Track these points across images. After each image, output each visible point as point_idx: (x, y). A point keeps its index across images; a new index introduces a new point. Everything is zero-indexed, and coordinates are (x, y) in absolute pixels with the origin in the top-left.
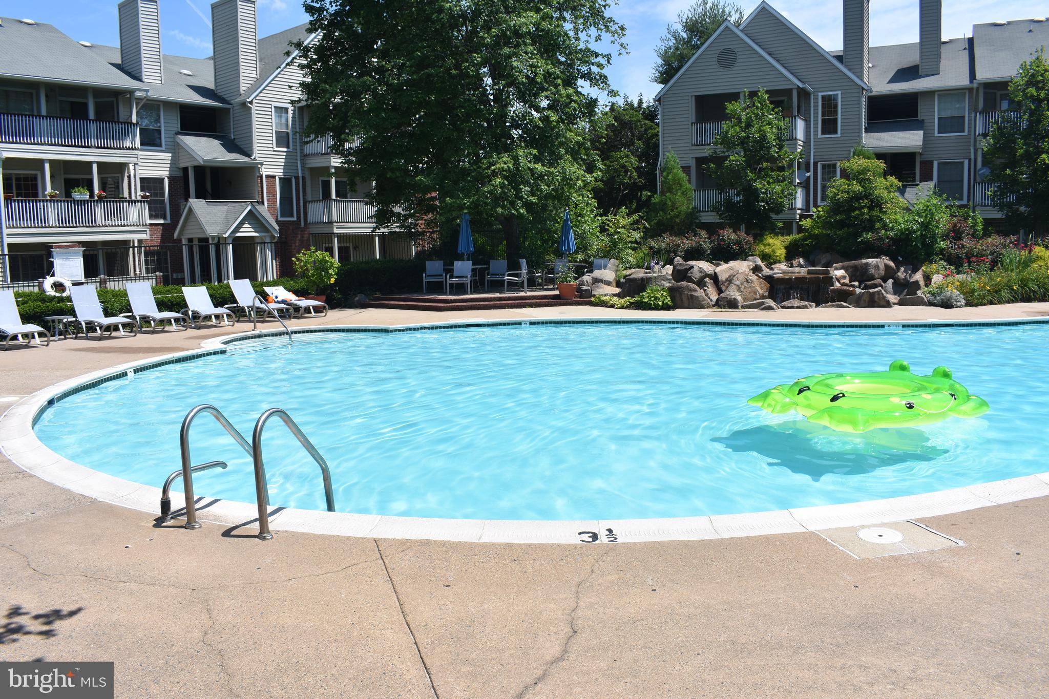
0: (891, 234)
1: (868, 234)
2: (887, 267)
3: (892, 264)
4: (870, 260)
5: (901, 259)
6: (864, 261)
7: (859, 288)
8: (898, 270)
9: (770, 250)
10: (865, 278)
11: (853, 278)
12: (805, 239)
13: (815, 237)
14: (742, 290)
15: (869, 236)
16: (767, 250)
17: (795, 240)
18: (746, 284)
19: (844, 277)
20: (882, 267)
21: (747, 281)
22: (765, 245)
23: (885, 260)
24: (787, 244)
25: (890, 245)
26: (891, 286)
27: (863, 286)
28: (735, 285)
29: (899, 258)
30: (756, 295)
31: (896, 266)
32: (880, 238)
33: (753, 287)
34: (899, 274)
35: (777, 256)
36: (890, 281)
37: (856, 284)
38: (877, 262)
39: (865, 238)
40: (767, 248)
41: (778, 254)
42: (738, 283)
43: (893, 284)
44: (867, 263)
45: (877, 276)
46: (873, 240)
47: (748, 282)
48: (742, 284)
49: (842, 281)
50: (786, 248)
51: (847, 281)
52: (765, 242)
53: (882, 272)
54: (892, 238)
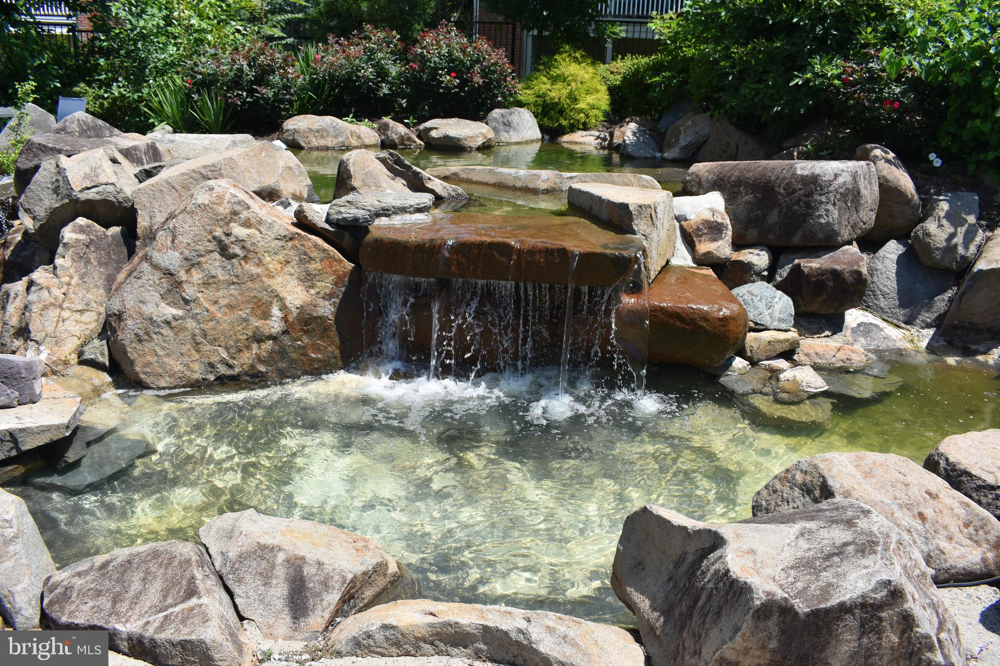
0: (916, 64)
1: (830, 61)
2: (888, 190)
3: (904, 181)
4: (827, 168)
5: (937, 163)
6: (804, 167)
7: (769, 279)
8: (927, 209)
9: (565, 92)
10: (797, 239)
11: (753, 234)
12: (656, 69)
13: (682, 66)
14: (189, 291)
15: (831, 71)
16: (557, 93)
17: (637, 70)
18: (215, 264)
19: (714, 229)
20: (870, 194)
21: (224, 251)
22: (554, 80)
23: (881, 164)
24: (617, 80)
25: (904, 110)
26: (892, 267)
27: (783, 273)
28: (156, 267)
29: (932, 156)
30: (266, 315)
31: (918, 189)
32: (874, 78)
33: (253, 278)
34: (931, 225)
35: (581, 111)
36: (892, 250)
37: (759, 258)
38: (855, 176)
39: (816, 75)
40: (559, 85)
41: (581, 105)
42: (170, 258)
43: (901, 260)
44: (813, 180)
45: (845, 233)
46: (845, 83)
47: (231, 257)
48: (191, 264)
49: (703, 247)
50: (612, 90)
51: (722, 248)
52: (554, 72)
53: (868, 216)
54: (915, 84)
